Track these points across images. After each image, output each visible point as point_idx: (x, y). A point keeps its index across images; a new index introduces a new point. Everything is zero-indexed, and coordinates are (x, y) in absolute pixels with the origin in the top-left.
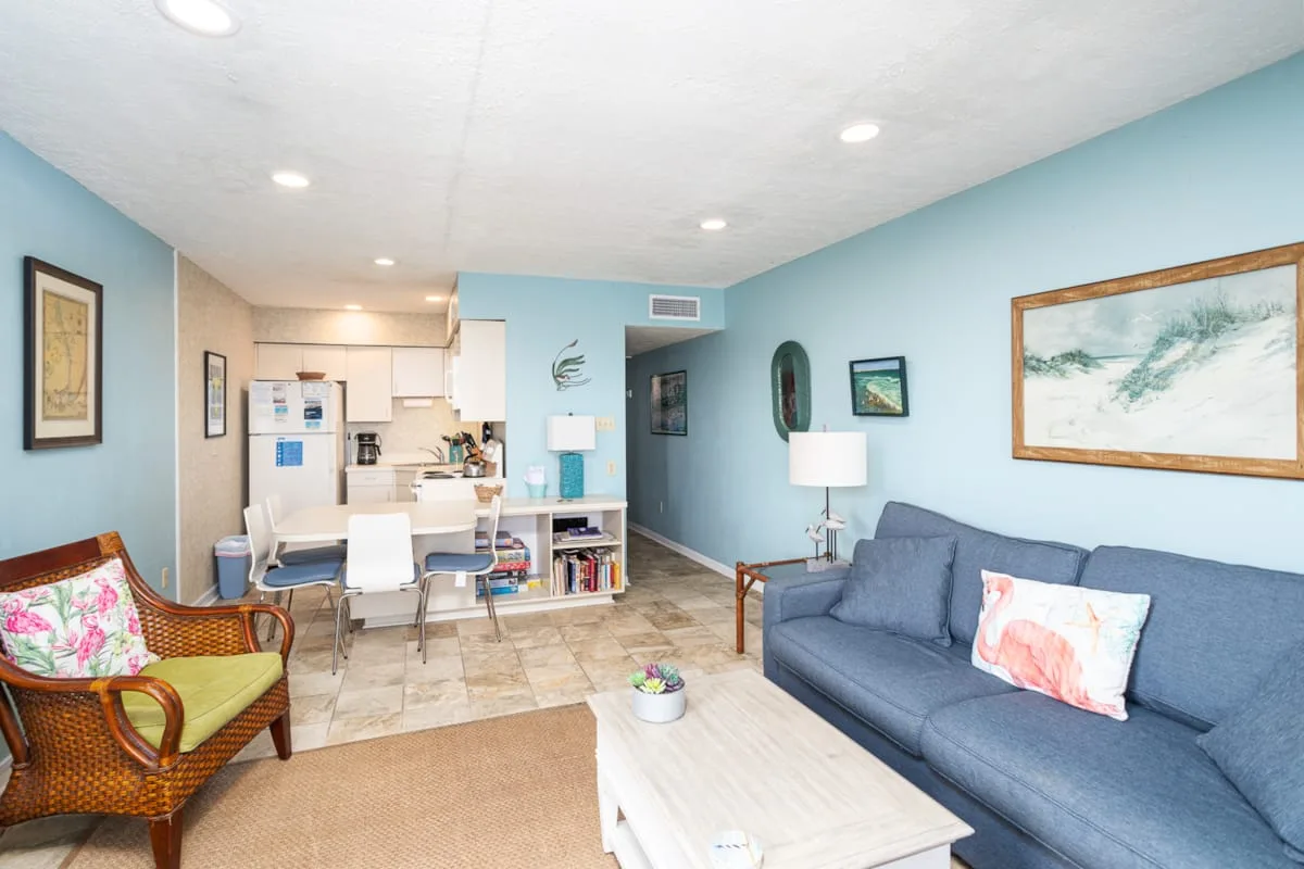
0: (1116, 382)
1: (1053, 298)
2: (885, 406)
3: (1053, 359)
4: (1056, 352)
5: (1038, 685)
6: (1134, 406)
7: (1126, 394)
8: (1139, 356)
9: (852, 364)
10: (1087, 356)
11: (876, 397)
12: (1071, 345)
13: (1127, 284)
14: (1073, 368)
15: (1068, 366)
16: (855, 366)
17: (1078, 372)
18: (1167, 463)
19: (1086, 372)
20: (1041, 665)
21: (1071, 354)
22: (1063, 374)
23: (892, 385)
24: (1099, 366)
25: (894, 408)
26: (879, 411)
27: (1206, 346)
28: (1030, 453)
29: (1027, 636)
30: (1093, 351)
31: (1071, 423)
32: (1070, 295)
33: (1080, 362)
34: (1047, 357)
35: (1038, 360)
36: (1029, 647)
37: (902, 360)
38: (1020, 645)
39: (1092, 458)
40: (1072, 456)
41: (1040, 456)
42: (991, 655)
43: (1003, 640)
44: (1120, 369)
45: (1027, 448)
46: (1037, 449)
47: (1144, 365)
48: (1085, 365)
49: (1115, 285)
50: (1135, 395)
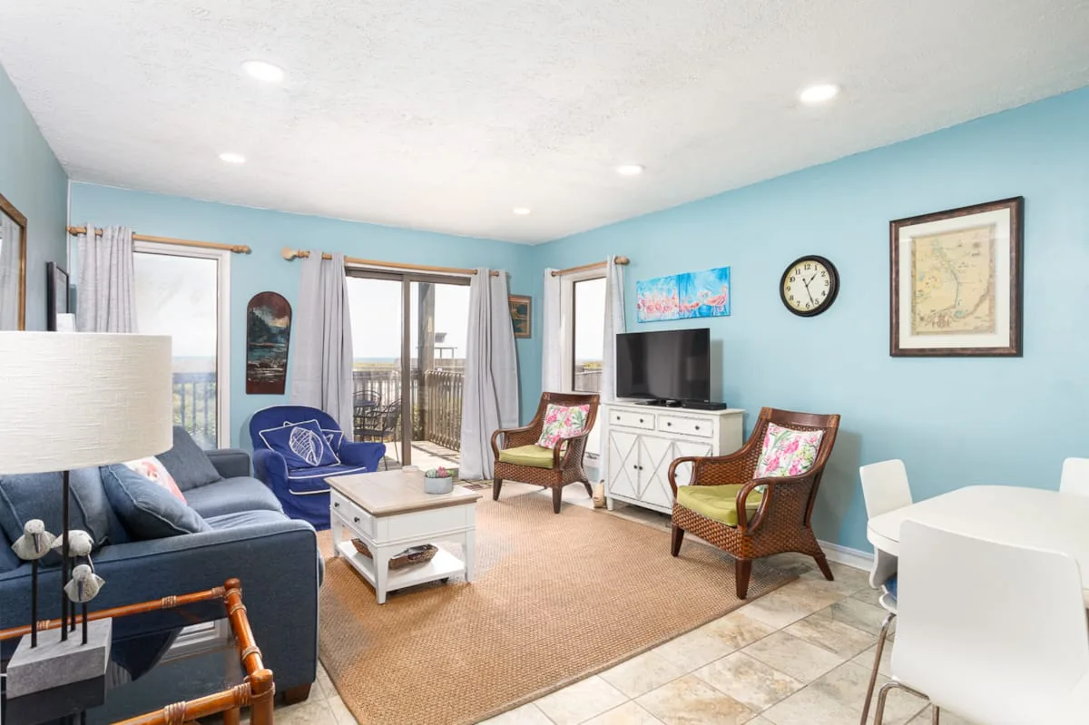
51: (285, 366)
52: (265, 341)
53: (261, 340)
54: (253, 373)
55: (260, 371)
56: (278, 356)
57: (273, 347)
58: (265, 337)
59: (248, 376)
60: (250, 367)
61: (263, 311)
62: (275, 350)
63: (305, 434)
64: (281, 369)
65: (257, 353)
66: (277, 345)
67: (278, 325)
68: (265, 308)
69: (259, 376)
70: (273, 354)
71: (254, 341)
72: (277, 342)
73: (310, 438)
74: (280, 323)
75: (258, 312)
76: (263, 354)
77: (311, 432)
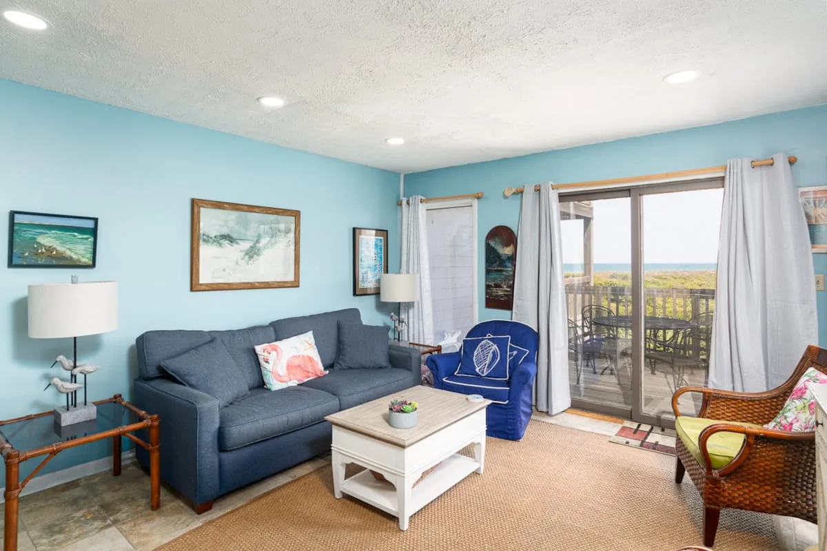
0: (244, 251)
1: (219, 205)
2: (64, 258)
3: (216, 237)
4: (218, 234)
5: (309, 377)
6: (250, 262)
7: (247, 257)
8: (252, 240)
9: (13, 214)
10: (232, 238)
11: (50, 249)
12: (225, 231)
13: (251, 208)
14: (225, 243)
15: (223, 241)
16: (17, 216)
17: (228, 245)
18: (263, 286)
19: (232, 245)
20: (307, 369)
21: (225, 236)
22: (220, 245)
23: (80, 240)
24: (237, 243)
25: (79, 261)
26: (54, 262)
27: (273, 240)
28: (204, 287)
29: (296, 362)
30: (235, 236)
31: (224, 270)
32: (227, 206)
33: (228, 240)
34: (212, 235)
35: (208, 237)
36: (299, 366)
37: (96, 220)
38: (295, 367)
39: (235, 287)
40: (226, 286)
41: (209, 288)
42: (286, 378)
43: (288, 369)
44: (245, 245)
45: (201, 285)
46: (207, 285)
47: (255, 244)
48: (231, 242)
49: (246, 207)
50: (251, 257)
51: (512, 287)
52: (498, 266)
53: (495, 265)
54: (490, 291)
55: (494, 290)
56: (506, 278)
57: (503, 271)
58: (498, 263)
59: (487, 293)
60: (488, 287)
61: (495, 241)
62: (504, 273)
63: (489, 347)
64: (509, 289)
65: (493, 275)
66: (506, 269)
67: (506, 253)
68: (497, 239)
69: (494, 294)
70: (503, 277)
71: (489, 266)
72: (506, 267)
73: (491, 351)
74: (507, 251)
75: (492, 243)
76: (497, 276)
77: (495, 346)
